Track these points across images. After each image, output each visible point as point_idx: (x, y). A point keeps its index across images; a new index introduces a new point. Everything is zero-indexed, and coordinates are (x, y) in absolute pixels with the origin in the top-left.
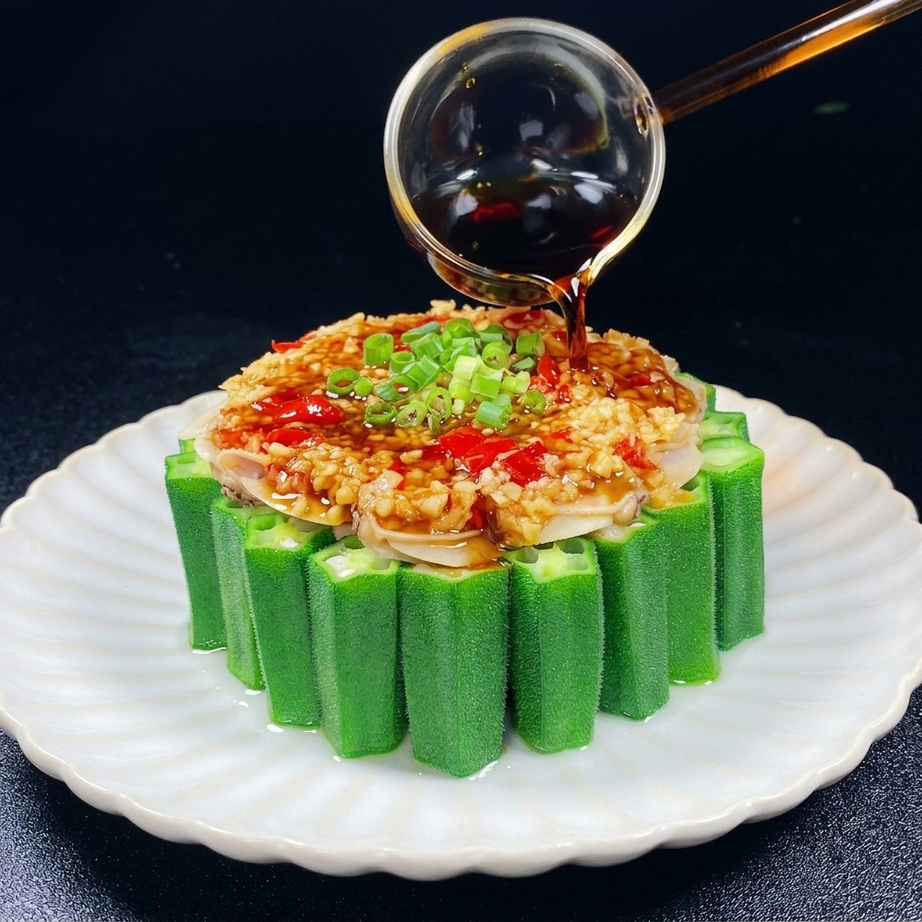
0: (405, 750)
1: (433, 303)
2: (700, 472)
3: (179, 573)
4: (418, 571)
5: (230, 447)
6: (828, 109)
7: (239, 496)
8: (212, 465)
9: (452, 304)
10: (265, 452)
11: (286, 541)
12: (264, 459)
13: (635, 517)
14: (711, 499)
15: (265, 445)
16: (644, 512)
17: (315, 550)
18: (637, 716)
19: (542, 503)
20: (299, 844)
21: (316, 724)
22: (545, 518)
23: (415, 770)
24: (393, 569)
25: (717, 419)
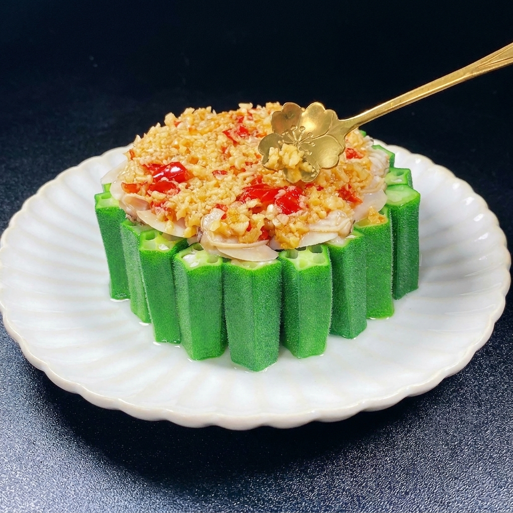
0: (226, 356)
1: (241, 105)
2: (386, 205)
3: (102, 254)
4: (233, 264)
5: (130, 192)
7: (135, 220)
8: (120, 202)
9: (251, 105)
10: (150, 196)
11: (163, 247)
12: (148, 199)
13: (350, 232)
14: (391, 221)
15: (149, 192)
16: (355, 229)
17: (178, 251)
18: (350, 337)
19: (300, 225)
20: (172, 411)
21: (178, 343)
22: (302, 233)
23: (232, 367)
24: (219, 263)
25: (395, 172)
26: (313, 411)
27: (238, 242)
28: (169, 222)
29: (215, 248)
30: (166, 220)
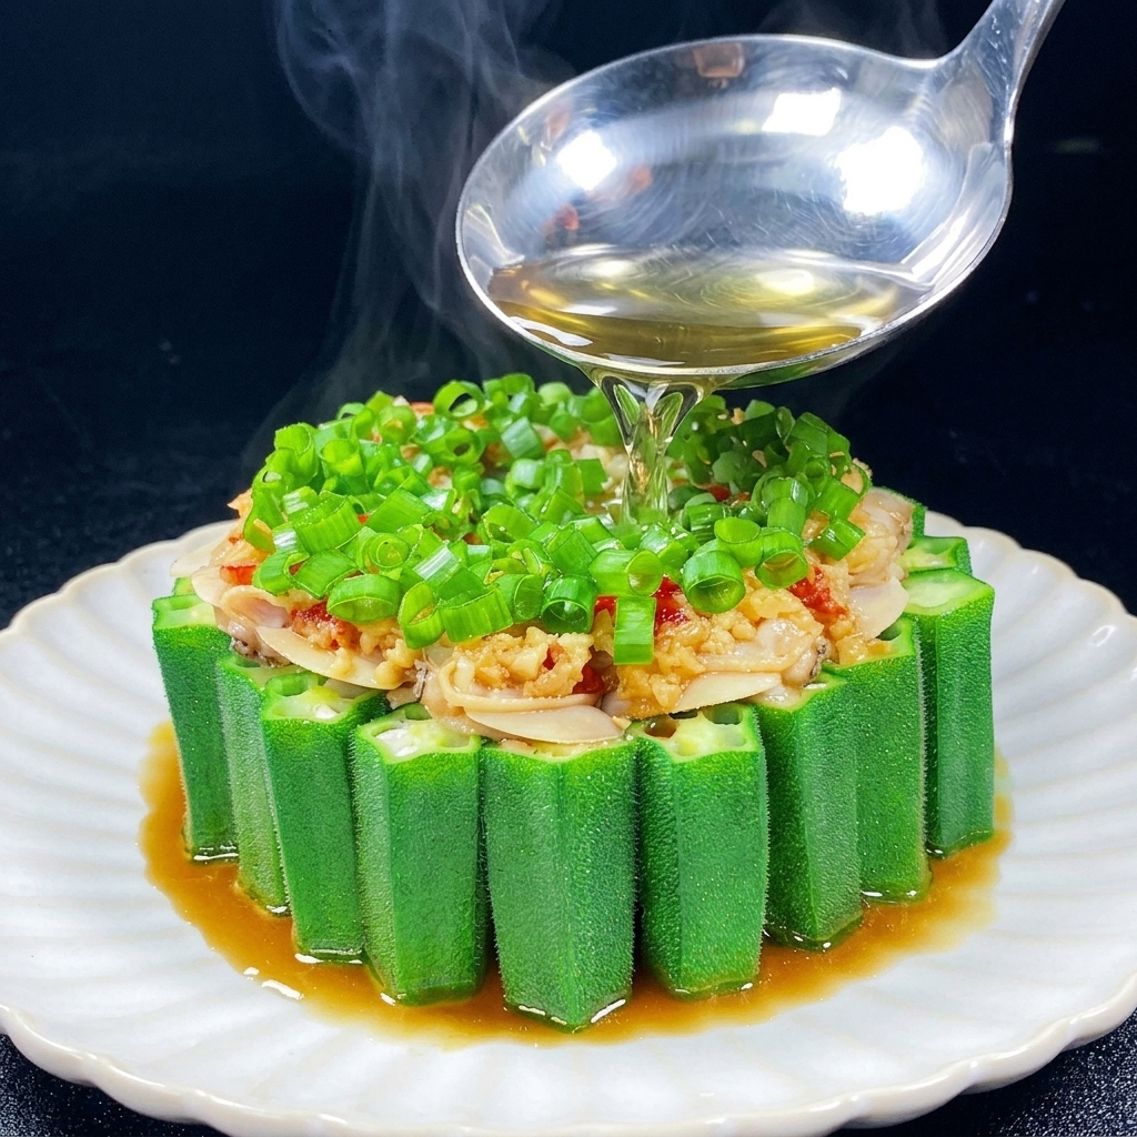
2: (904, 616)
4: (508, 749)
5: (238, 584)
6: (1072, 146)
7: (254, 651)
8: (217, 610)
11: (321, 711)
13: (812, 675)
14: (920, 649)
16: (825, 669)
19: (683, 656)
20: (343, 1122)
22: (688, 677)
24: (471, 747)
25: (927, 545)
26: (720, 1120)
27: (520, 696)
28: (341, 651)
29: (460, 711)
30: (334, 645)
